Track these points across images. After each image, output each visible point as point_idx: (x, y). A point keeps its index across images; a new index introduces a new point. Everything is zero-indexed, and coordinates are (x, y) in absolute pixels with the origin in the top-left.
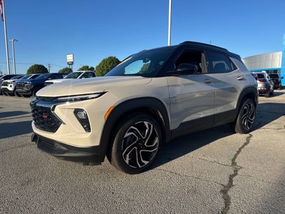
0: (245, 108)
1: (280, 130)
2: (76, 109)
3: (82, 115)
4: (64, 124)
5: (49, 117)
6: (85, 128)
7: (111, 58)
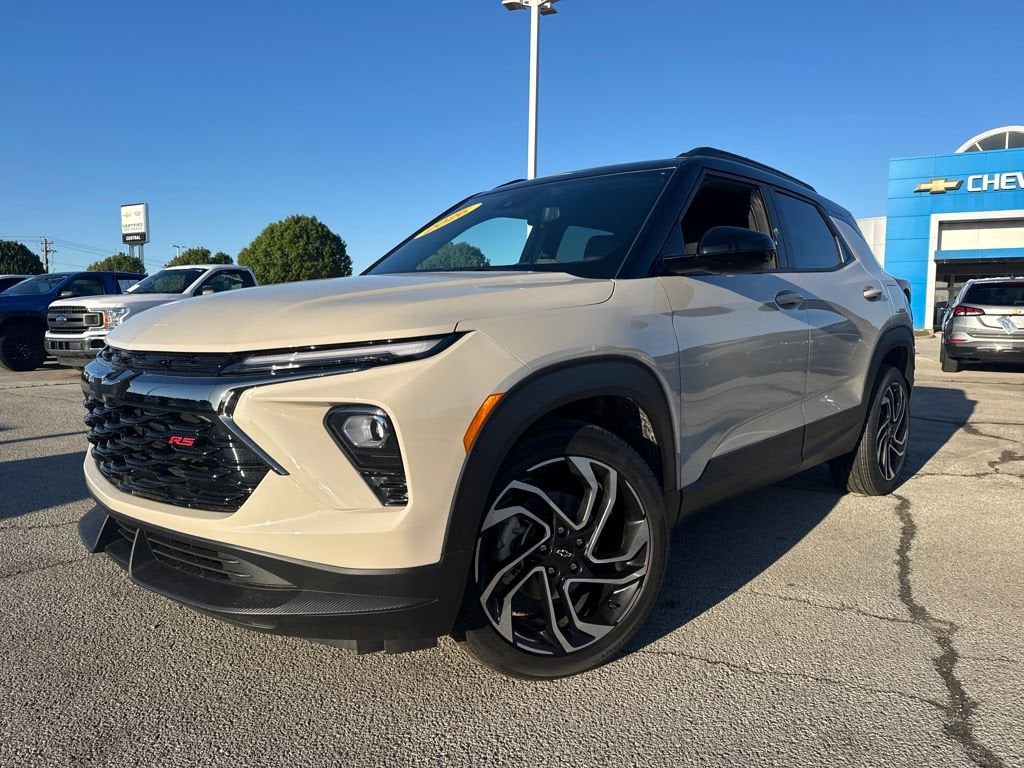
0: (886, 400)
1: (987, 479)
2: (336, 406)
3: (361, 433)
4: (282, 471)
5: (201, 443)
6: (377, 491)
7: (298, 220)
